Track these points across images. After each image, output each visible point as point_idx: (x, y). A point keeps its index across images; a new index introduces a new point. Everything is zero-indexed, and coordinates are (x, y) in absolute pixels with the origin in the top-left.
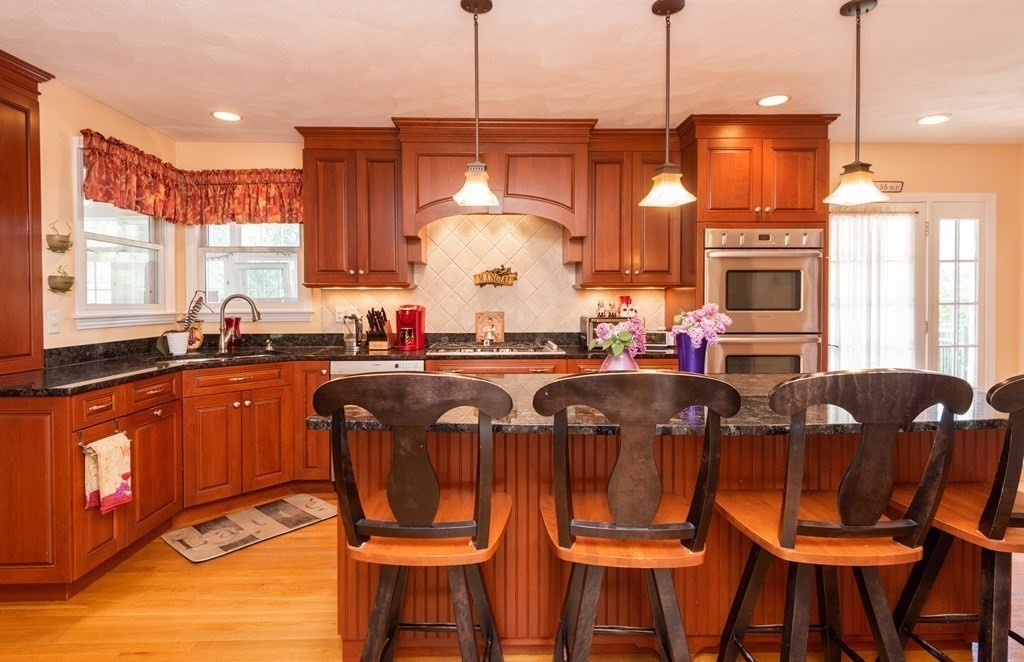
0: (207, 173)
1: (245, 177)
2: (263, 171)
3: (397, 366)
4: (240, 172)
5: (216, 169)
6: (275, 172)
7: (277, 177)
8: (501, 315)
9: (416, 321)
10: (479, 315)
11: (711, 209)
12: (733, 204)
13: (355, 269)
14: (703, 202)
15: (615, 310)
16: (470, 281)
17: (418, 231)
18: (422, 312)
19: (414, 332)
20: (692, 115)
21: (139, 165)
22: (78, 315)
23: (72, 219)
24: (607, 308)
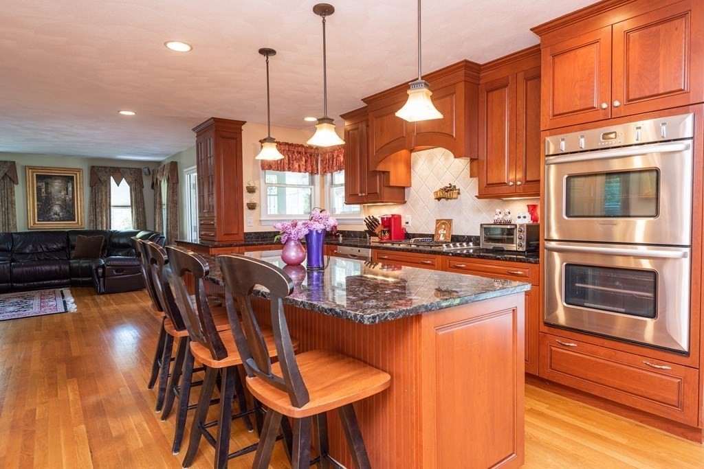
3: (359, 251)
8: (450, 221)
9: (391, 224)
10: (438, 221)
11: (554, 116)
12: (578, 105)
13: (361, 193)
14: (546, 111)
15: (508, 218)
16: (434, 197)
17: (376, 167)
18: (397, 219)
19: (389, 231)
20: (532, 30)
21: (289, 150)
22: (262, 219)
23: (259, 179)
24: (501, 216)
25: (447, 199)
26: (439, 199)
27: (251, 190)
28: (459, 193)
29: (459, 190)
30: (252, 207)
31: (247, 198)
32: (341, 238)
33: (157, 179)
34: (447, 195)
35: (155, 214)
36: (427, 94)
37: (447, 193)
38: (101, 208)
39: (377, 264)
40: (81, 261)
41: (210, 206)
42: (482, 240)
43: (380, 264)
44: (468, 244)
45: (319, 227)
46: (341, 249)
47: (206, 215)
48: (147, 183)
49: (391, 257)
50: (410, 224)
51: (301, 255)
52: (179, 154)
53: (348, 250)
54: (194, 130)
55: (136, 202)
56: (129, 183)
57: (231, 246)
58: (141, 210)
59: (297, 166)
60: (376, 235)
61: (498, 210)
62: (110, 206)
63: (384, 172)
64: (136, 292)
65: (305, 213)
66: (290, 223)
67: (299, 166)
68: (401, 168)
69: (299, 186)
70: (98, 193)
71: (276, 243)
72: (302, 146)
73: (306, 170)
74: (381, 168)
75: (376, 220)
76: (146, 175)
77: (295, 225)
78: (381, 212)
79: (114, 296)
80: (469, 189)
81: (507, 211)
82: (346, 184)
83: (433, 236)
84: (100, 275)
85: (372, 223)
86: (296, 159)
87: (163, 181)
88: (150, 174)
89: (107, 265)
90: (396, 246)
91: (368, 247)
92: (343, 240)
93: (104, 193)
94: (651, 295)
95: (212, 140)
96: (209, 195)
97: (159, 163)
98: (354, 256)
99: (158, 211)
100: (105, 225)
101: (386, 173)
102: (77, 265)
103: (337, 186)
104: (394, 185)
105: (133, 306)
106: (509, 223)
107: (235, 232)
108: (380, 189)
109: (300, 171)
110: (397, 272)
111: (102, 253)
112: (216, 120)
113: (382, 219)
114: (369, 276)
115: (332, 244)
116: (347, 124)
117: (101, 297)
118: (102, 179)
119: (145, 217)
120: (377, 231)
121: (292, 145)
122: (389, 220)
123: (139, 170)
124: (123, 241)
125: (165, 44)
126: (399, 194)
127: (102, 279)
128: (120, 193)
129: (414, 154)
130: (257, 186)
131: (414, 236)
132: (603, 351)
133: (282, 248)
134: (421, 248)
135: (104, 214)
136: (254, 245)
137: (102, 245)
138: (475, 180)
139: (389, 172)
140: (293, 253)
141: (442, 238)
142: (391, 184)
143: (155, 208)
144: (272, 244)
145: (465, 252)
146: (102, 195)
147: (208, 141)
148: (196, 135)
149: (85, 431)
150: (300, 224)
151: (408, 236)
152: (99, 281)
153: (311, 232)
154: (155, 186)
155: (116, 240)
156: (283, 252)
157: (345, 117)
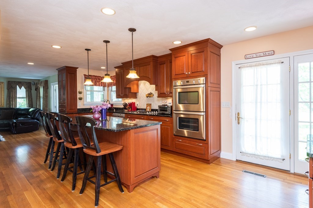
3: (120, 115)
9: (132, 105)
10: (147, 104)
11: (175, 75)
12: (181, 72)
13: (122, 94)
14: (173, 73)
15: (166, 104)
16: (146, 96)
17: (126, 86)
18: (134, 104)
19: (131, 108)
20: (169, 49)
21: (95, 78)
22: (84, 103)
23: (83, 89)
24: (164, 103)
25: (150, 97)
27: (80, 93)
28: (153, 95)
30: (80, 99)
31: (79, 96)
32: (115, 110)
33: (38, 87)
34: (150, 96)
35: (37, 101)
36: (135, 72)
37: (150, 95)
38: (12, 98)
39: (127, 119)
40: (4, 121)
41: (63, 99)
42: (159, 110)
43: (128, 119)
44: (155, 112)
45: (105, 107)
46: (114, 114)
47: (62, 102)
48: (33, 88)
49: (131, 117)
50: (138, 105)
51: (99, 116)
52: (49, 77)
53: (117, 114)
54: (57, 69)
55: (28, 96)
56: (25, 88)
57: (73, 113)
58: (30, 99)
59: (98, 84)
60: (127, 109)
61: (163, 101)
62: (16, 98)
63: (129, 88)
64: (30, 133)
65: (101, 101)
66: (96, 106)
67: (99, 84)
68: (135, 86)
69: (99, 91)
70: (11, 92)
71: (91, 112)
72: (100, 77)
73: (102, 86)
74: (128, 86)
75: (127, 104)
76: (33, 85)
77: (97, 107)
78: (129, 101)
79: (21, 135)
80: (156, 94)
81: (166, 101)
82: (116, 91)
83: (145, 109)
84: (14, 126)
85: (125, 105)
86: (98, 81)
87: (41, 88)
88: (35, 84)
89: (18, 122)
90: (133, 113)
91: (124, 113)
92: (115, 111)
93: (14, 92)
94: (197, 125)
95: (65, 74)
96: (63, 94)
97: (39, 80)
98: (118, 116)
99: (38, 100)
100: (14, 106)
101: (130, 88)
102: (2, 122)
103: (113, 91)
104: (133, 92)
105: (30, 138)
106: (166, 105)
107: (74, 108)
108: (128, 94)
109: (99, 86)
110: (134, 122)
111: (13, 117)
112: (67, 67)
113: (129, 104)
114: (125, 124)
115: (111, 112)
116: (117, 70)
117: (15, 135)
118: (13, 87)
119: (32, 102)
120: (127, 108)
121: (96, 76)
122: (131, 104)
123: (30, 83)
124: (23, 112)
125: (52, 46)
126: (135, 95)
127: (15, 128)
128: (21, 92)
129: (139, 82)
130: (83, 91)
131: (139, 109)
132: (187, 141)
133: (93, 114)
134: (141, 113)
135: (14, 101)
136: (82, 113)
137: (13, 114)
138: (157, 92)
139: (131, 88)
140: (97, 116)
141: (148, 110)
142: (132, 92)
143: (37, 99)
144: (89, 113)
145: (154, 114)
146: (13, 93)
147: (63, 74)
148: (58, 71)
149: (24, 176)
150: (99, 106)
151: (138, 109)
152: (14, 129)
153: (102, 109)
154: (37, 89)
155: (20, 112)
156: (93, 115)
157: (116, 68)
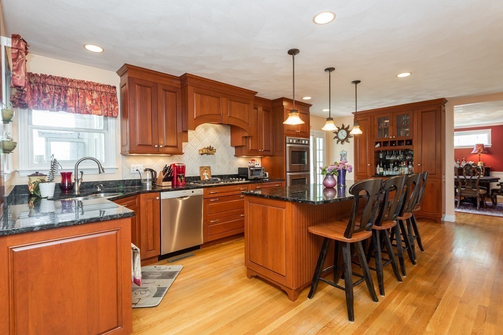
0: (44, 77)
1: (75, 85)
2: (90, 83)
3: (193, 192)
4: (72, 81)
5: (53, 75)
6: (97, 85)
7: (99, 89)
8: (209, 167)
10: (201, 168)
13: (158, 145)
16: (198, 153)
25: (207, 154)
26: (202, 154)
28: (215, 152)
29: (215, 150)
34: (210, 152)
42: (249, 175)
83: (199, 177)
91: (202, 187)
113: (177, 167)
149: (429, 324)
